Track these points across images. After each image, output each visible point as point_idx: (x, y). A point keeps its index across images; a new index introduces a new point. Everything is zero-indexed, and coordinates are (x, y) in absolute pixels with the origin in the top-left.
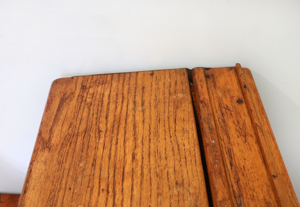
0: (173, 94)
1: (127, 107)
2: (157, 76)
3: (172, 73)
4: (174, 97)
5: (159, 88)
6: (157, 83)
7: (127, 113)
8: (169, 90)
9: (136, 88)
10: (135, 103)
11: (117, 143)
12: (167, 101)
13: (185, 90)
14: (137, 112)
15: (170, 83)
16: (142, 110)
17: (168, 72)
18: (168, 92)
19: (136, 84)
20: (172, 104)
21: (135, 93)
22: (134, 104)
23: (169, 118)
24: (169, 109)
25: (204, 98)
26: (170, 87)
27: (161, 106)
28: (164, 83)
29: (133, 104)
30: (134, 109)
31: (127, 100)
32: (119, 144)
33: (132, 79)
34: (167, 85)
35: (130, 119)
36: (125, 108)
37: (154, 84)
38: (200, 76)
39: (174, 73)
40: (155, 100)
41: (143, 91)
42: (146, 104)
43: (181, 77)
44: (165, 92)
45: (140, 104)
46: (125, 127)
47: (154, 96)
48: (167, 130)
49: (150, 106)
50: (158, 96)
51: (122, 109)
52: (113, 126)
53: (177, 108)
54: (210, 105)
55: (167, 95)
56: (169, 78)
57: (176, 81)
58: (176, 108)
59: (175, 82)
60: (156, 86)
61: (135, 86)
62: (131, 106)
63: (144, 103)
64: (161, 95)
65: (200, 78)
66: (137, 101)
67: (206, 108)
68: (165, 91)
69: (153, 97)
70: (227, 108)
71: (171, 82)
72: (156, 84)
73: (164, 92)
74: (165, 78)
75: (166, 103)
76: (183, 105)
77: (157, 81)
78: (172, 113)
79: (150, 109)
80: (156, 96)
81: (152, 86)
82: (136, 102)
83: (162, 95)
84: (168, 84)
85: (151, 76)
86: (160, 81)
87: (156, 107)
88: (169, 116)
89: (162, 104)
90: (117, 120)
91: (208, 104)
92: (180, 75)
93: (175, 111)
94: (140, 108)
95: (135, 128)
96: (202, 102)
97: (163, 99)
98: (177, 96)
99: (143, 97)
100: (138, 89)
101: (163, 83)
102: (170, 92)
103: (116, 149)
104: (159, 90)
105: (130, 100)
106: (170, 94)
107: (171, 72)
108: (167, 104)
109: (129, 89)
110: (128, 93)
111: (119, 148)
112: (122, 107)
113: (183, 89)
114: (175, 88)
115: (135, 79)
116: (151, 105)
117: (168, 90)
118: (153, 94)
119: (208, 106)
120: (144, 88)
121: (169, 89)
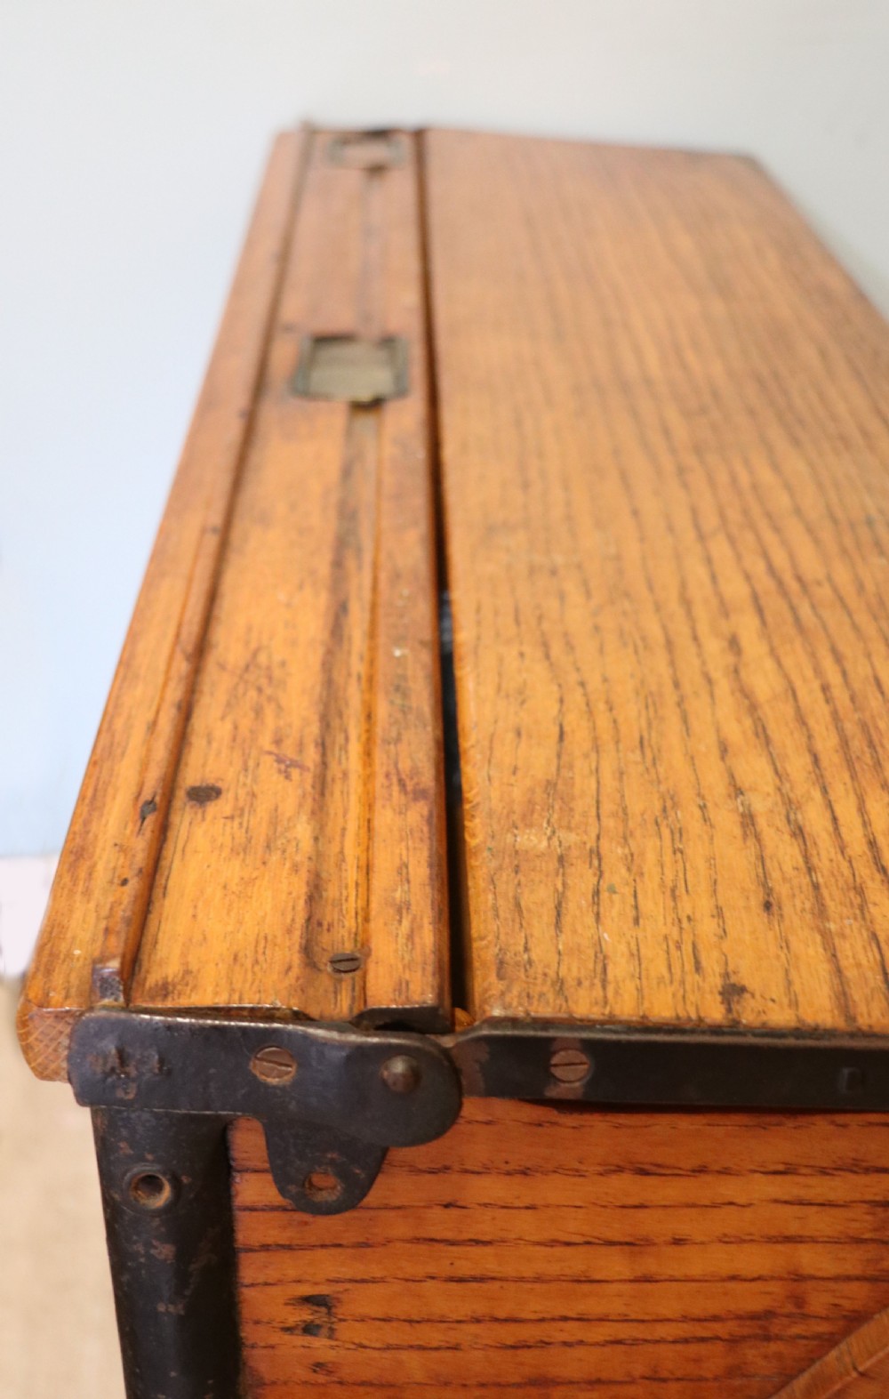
0: (575, 853)
1: (835, 819)
2: (692, 978)
3: (586, 983)
4: (571, 838)
5: (668, 893)
6: (685, 924)
7: (825, 791)
8: (600, 874)
9: (821, 911)
10: (799, 833)
11: (825, 689)
12: (609, 823)
13: (500, 868)
14: (770, 789)
15: (598, 916)
16: (742, 793)
17: (617, 993)
18: (604, 867)
19: (826, 936)
20: (584, 804)
21: (816, 887)
22: (801, 829)
23: (597, 748)
24: (598, 783)
25: (401, 812)
26: (597, 893)
27: (641, 802)
28: (637, 921)
29: (807, 829)
30: (790, 805)
31: (849, 851)
32: (816, 685)
33: (869, 974)
34: (616, 909)
35: (798, 766)
36: (846, 810)
37: (708, 927)
38: (402, 940)
39: (570, 982)
40: (679, 833)
41: (769, 891)
42: (727, 820)
43: (526, 949)
44: (629, 869)
45: (762, 822)
46: (810, 737)
47: (689, 852)
48: (601, 706)
49: (703, 808)
50: (668, 851)
51: (862, 809)
52: (871, 744)
53: (550, 786)
54: (380, 780)
55: (613, 852)
56: (607, 949)
57: (558, 925)
58: (560, 787)
59: (567, 920)
60: (689, 912)
61: (832, 926)
62: (815, 819)
63: (744, 825)
64: (651, 857)
65: (406, 923)
66: (787, 837)
67: (405, 765)
68: (623, 871)
69: (697, 852)
70: (287, 766)
71: (590, 920)
72: (689, 918)
73: (634, 869)
74: (636, 956)
75: (614, 815)
76: (517, 794)
77: (685, 937)
78: (581, 767)
79: (699, 795)
80: (682, 852)
81: (719, 913)
82: (794, 835)
83: (642, 854)
84: (615, 912)
85: (733, 979)
86: (666, 938)
87: (670, 802)
88: (593, 756)
89: (636, 807)
90: (866, 767)
91: (389, 786)
92: (530, 962)
93: (565, 773)
94: (761, 804)
95: (760, 730)
96: (419, 794)
97: (638, 833)
98: (549, 839)
99: (762, 859)
100: (804, 901)
101: (641, 921)
102: (596, 862)
103: (818, 671)
104: (670, 884)
105: (832, 851)
106: (596, 854)
107: (598, 992)
108: (607, 807)
109: (862, 908)
110: (860, 891)
111: (809, 673)
112: (866, 824)
113: (517, 870)
114: (564, 884)
115: (851, 973)
116: (697, 812)
117: (607, 875)
118: (701, 865)
119: (387, 776)
120: (768, 906)
121: (604, 886)
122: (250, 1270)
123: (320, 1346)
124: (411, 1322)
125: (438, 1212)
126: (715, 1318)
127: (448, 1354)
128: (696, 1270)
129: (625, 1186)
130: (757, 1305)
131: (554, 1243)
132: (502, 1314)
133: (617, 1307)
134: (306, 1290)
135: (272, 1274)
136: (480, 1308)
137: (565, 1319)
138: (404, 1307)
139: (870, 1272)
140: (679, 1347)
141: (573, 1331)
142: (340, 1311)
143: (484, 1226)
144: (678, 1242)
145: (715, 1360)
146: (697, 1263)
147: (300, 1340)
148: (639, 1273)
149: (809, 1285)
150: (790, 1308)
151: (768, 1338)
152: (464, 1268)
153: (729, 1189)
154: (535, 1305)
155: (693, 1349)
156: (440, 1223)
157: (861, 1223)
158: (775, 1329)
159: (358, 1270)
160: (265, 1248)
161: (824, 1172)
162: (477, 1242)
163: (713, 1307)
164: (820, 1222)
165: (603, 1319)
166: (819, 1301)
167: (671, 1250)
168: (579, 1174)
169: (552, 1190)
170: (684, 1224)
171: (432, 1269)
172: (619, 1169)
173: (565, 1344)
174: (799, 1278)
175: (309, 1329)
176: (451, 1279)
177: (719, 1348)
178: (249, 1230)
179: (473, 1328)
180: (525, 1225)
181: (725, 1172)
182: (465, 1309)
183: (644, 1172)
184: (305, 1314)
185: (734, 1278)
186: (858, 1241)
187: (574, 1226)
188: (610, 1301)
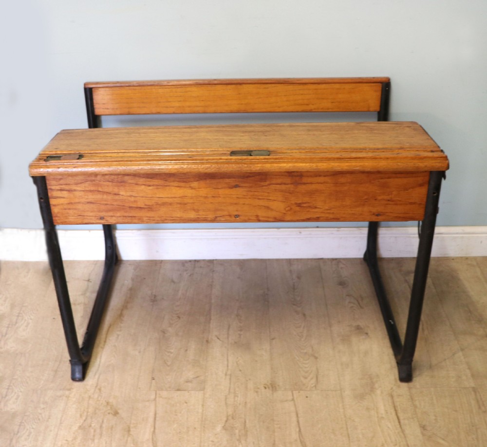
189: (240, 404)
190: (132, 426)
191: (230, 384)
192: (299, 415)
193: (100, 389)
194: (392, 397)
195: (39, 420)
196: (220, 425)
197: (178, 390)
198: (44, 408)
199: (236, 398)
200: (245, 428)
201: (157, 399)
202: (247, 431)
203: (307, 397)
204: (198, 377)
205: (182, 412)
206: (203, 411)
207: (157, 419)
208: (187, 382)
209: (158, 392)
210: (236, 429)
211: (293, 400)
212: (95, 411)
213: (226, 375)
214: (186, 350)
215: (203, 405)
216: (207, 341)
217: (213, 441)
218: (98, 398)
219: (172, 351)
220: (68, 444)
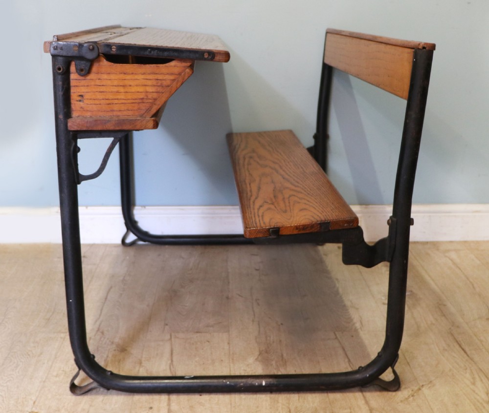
122: (73, 90)
123: (81, 103)
124: (94, 99)
125: (98, 80)
126: (136, 99)
127: (99, 105)
128: (133, 91)
129: (122, 76)
130: (142, 97)
131: (113, 86)
132: (107, 98)
133: (123, 97)
134: (80, 94)
135: (75, 91)
136: (104, 97)
137: (115, 99)
138: (93, 97)
139: (156, 91)
140: (131, 104)
141: (116, 101)
142: (85, 97)
143: (104, 83)
144: (130, 86)
145: (136, 107)
146: (133, 89)
147: (78, 103)
148: (125, 91)
149: (148, 93)
150: (146, 97)
151: (143, 103)
152: (102, 90)
153: (136, 77)
154: (111, 97)
155: (133, 105)
156: (98, 82)
157: (155, 83)
158: (144, 101)
159: (87, 90)
160: (74, 86)
161: (149, 74)
162: (103, 85)
163: (135, 97)
164: (149, 83)
165: (121, 99)
166: (150, 96)
167: (129, 87)
168: (116, 74)
169: (112, 77)
170: (131, 83)
171: (97, 90)
172: (122, 73)
173: (116, 104)
174: (147, 92)
175: (80, 101)
176: (100, 92)
177: (136, 105)
178: (72, 83)
179: (103, 101)
180: (109, 83)
181: (136, 74)
182: (102, 97)
183: (125, 74)
184: (80, 98)
185: (138, 92)
186: (154, 86)
187: (116, 83)
188: (122, 96)
189: (273, 342)
190: (143, 359)
191: (259, 328)
192: (346, 350)
193: (103, 333)
194: (452, 335)
195: (29, 355)
196: (252, 358)
197: (197, 332)
198: (35, 347)
199: (268, 338)
200: (282, 360)
201: (173, 339)
202: (286, 362)
203: (352, 336)
204: (220, 323)
205: (205, 349)
206: (229, 347)
207: (174, 354)
208: (208, 326)
209: (173, 334)
210: (272, 361)
211: (336, 338)
212: (98, 348)
213: (253, 321)
214: (204, 304)
215: (229, 343)
216: (228, 298)
217: (244, 370)
218: (101, 338)
219: (187, 305)
220: (65, 373)
